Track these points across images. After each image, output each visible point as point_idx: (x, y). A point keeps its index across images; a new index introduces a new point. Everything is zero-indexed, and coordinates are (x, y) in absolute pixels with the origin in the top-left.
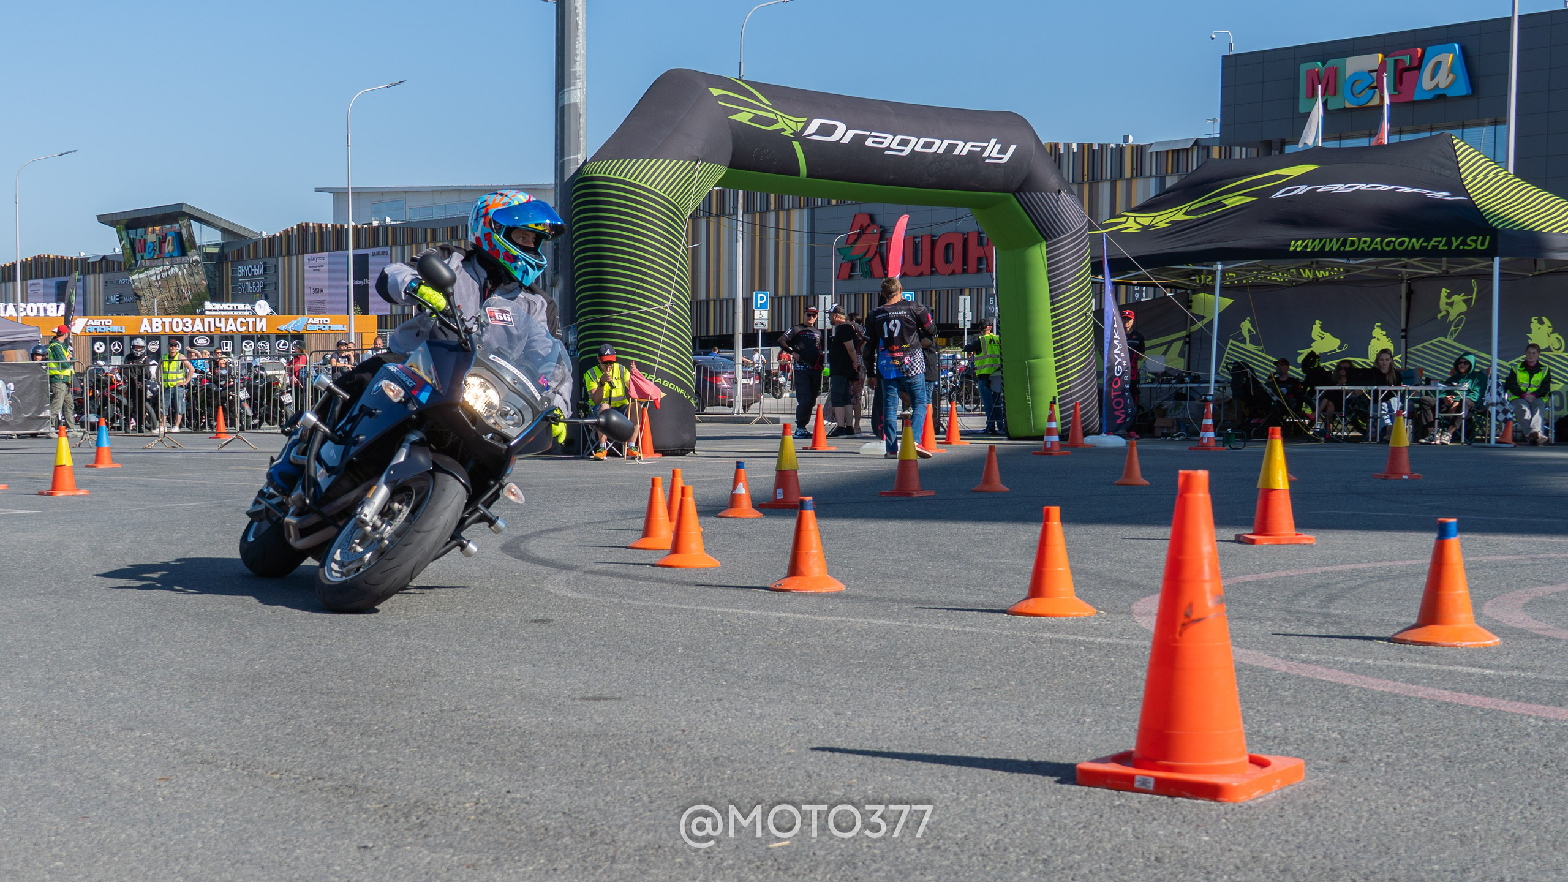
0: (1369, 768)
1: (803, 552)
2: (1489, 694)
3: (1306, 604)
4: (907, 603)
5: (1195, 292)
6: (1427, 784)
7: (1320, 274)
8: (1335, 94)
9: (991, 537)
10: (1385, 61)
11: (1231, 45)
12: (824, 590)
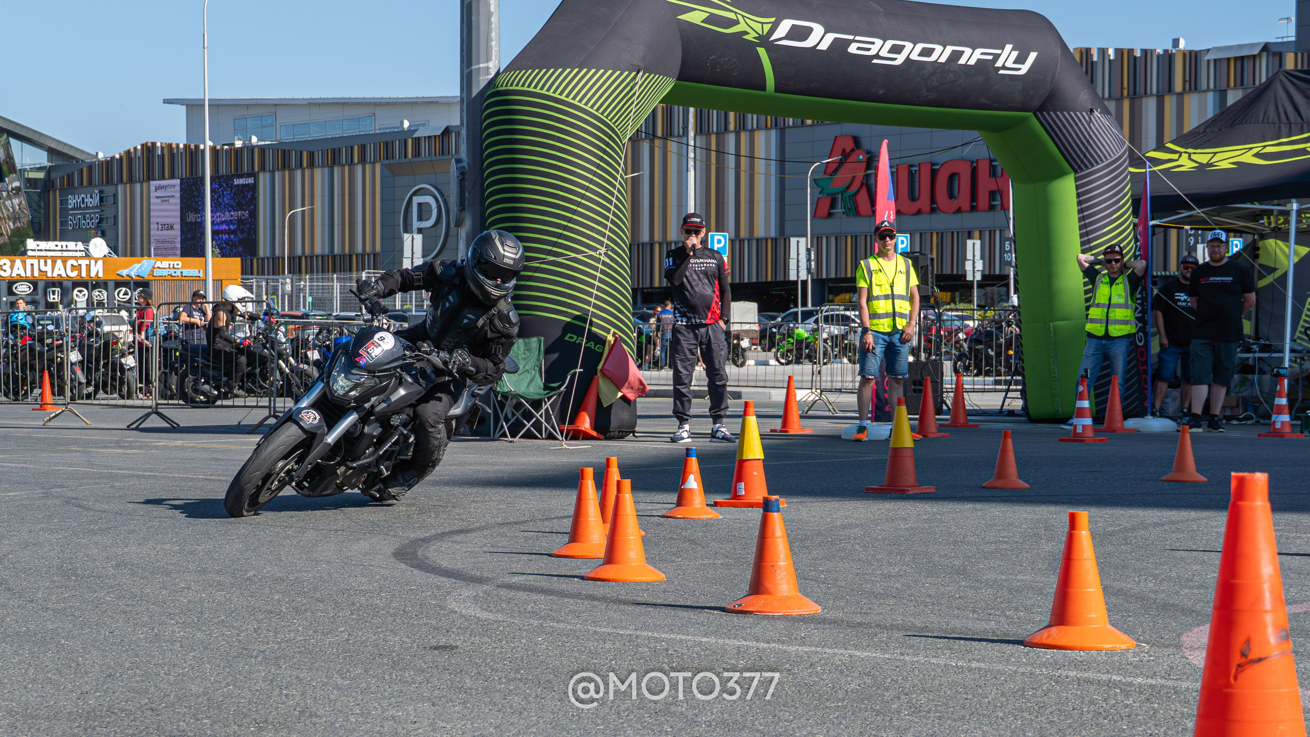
1: (768, 564)
4: (899, 630)
5: (1263, 237)
9: (1005, 546)
12: (795, 612)
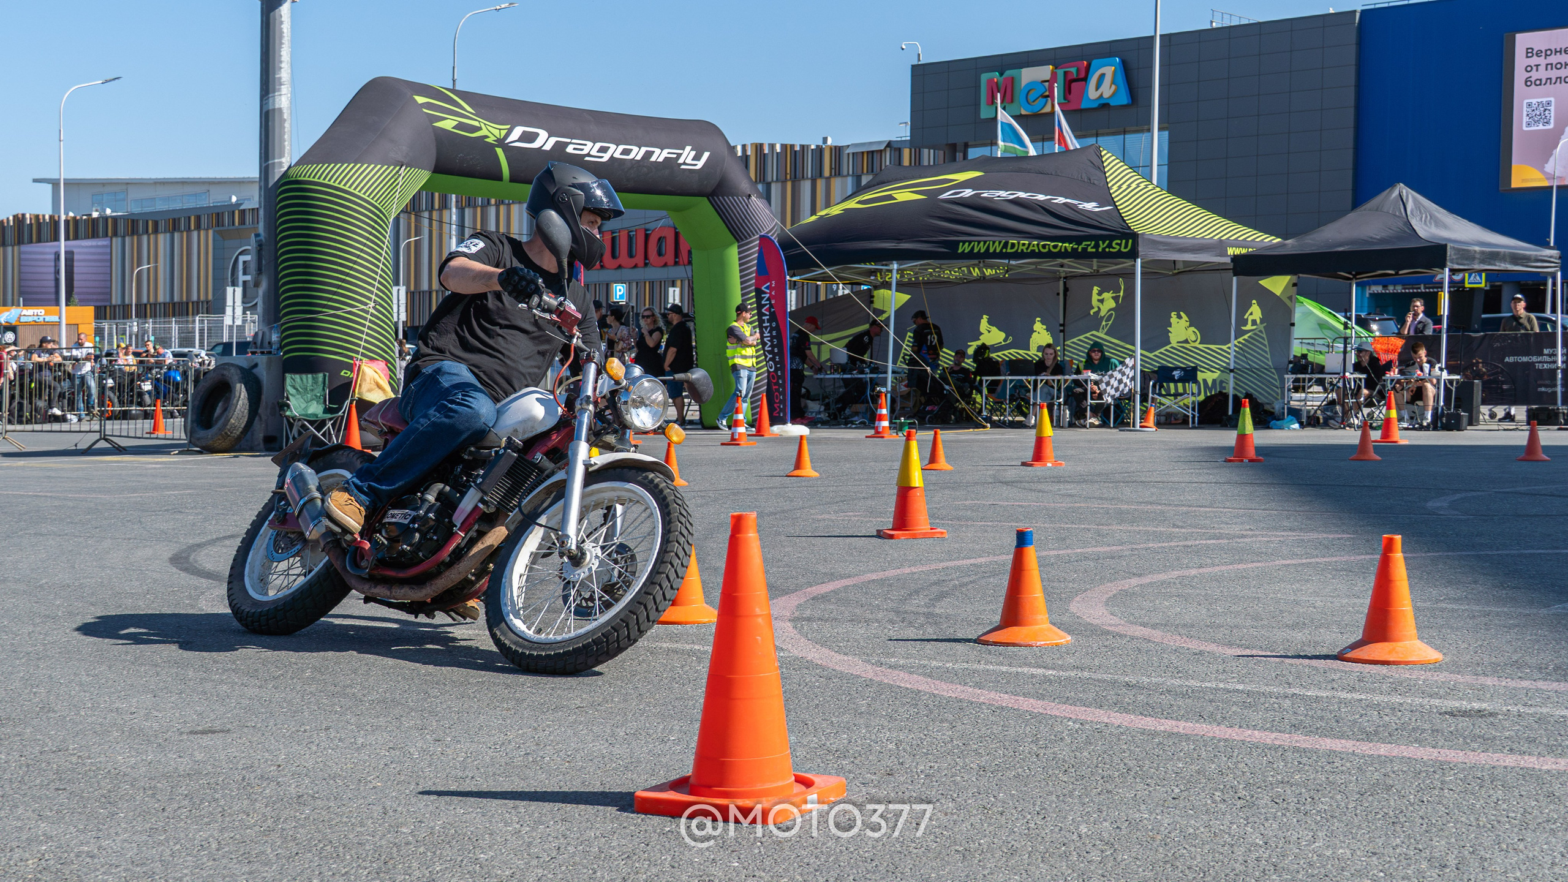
0: (909, 781)
2: (1042, 697)
3: (918, 603)
5: (876, 288)
6: (956, 795)
7: (989, 272)
8: (1012, 101)
10: (1056, 73)
11: (919, 55)
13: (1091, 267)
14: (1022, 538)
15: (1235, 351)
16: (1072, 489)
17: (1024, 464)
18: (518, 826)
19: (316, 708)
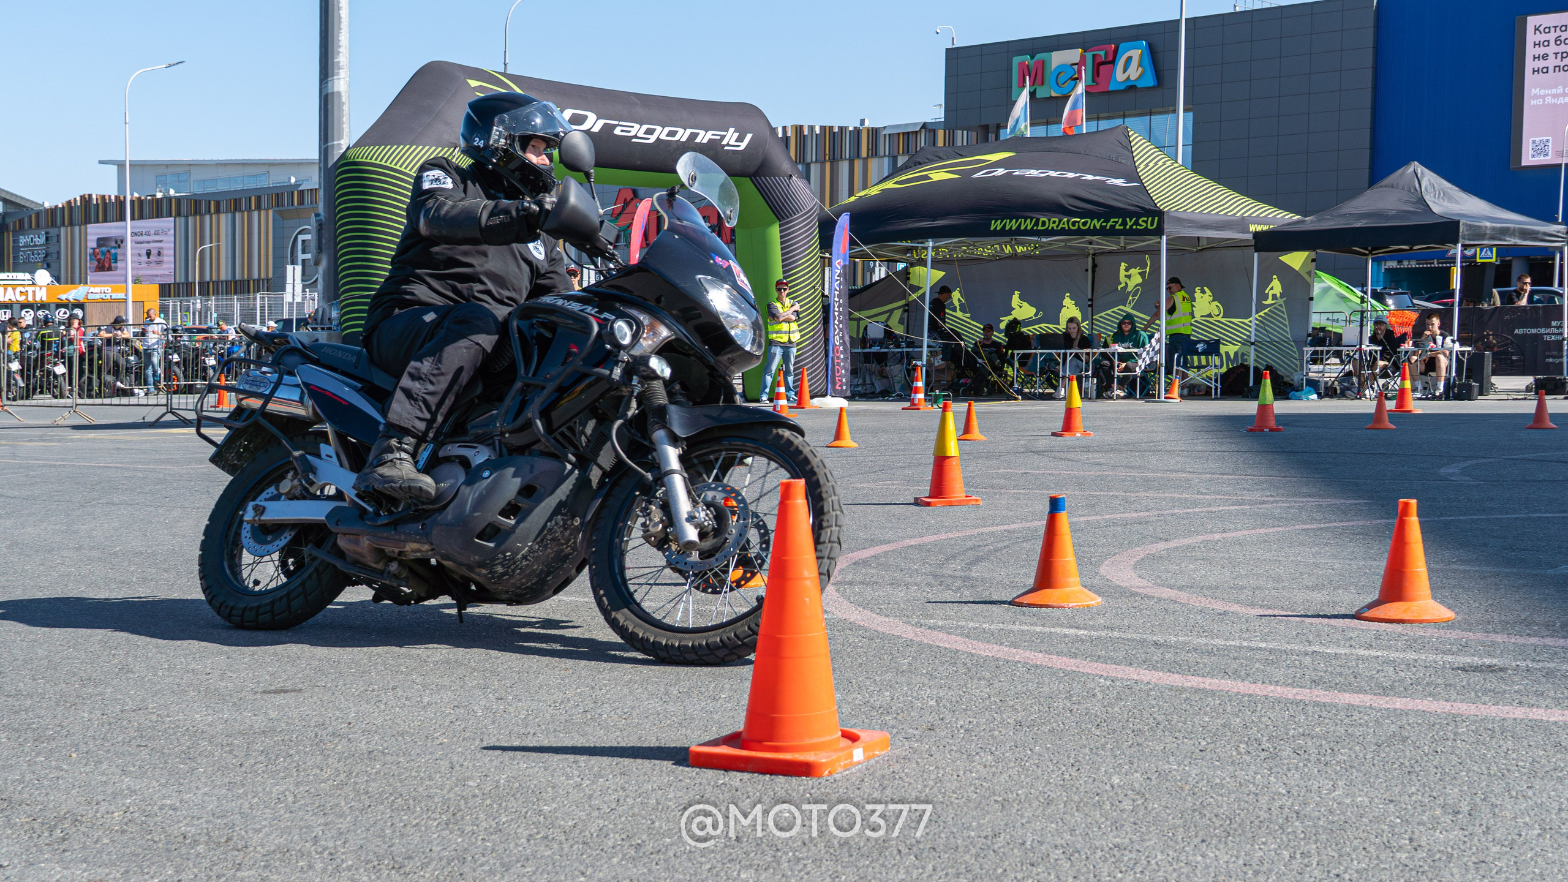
0: (949, 736)
2: (1074, 656)
5: (912, 265)
7: (1020, 249)
8: (1041, 84)
10: (1084, 56)
11: (953, 39)
13: (1118, 243)
14: (1055, 505)
15: (1256, 324)
16: (1099, 457)
17: (1054, 434)
18: (579, 780)
19: (383, 668)
